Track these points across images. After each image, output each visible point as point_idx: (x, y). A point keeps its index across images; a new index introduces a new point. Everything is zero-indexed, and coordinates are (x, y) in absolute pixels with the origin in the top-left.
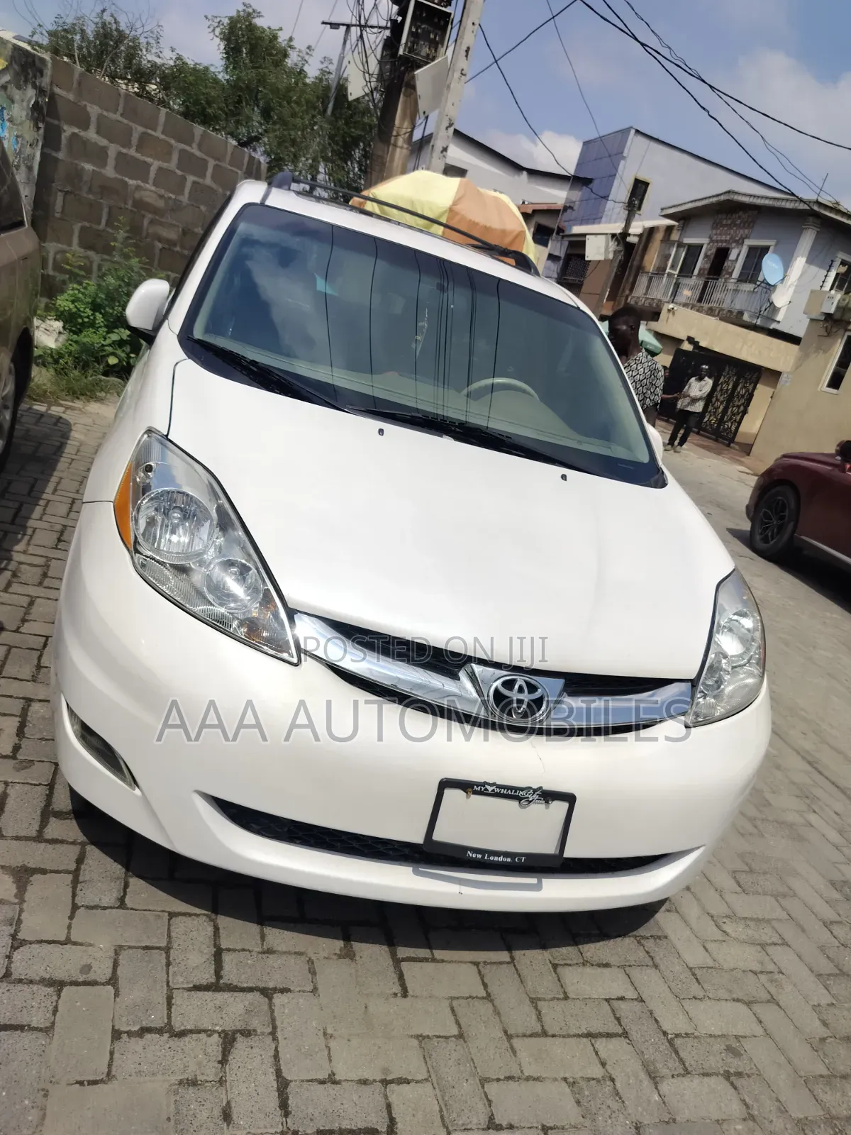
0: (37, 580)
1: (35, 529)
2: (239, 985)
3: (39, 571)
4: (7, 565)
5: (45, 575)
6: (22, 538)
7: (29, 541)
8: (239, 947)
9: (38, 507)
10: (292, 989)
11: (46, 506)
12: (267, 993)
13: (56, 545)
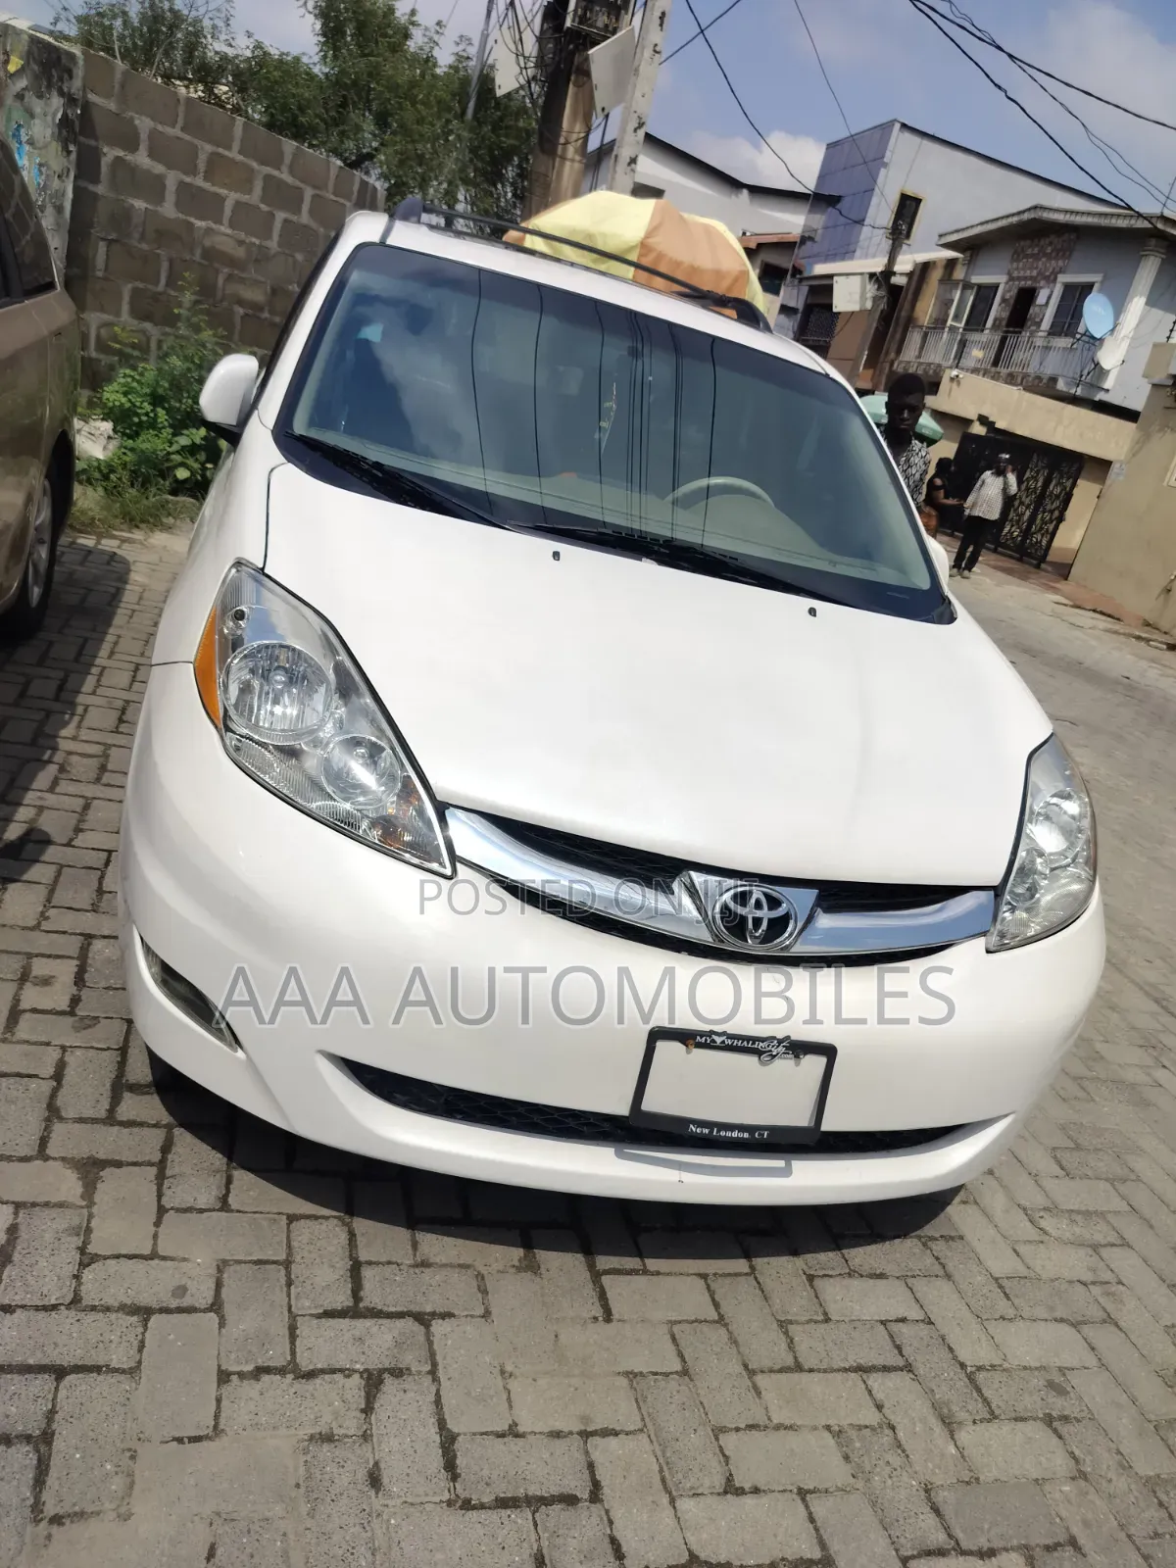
0: (93, 775)
1: (87, 707)
2: (385, 1309)
3: (94, 763)
4: (51, 756)
5: (103, 769)
6: (71, 719)
7: (80, 722)
8: (384, 1260)
9: (90, 677)
10: (456, 1313)
11: (101, 674)
12: (423, 1319)
13: (117, 727)
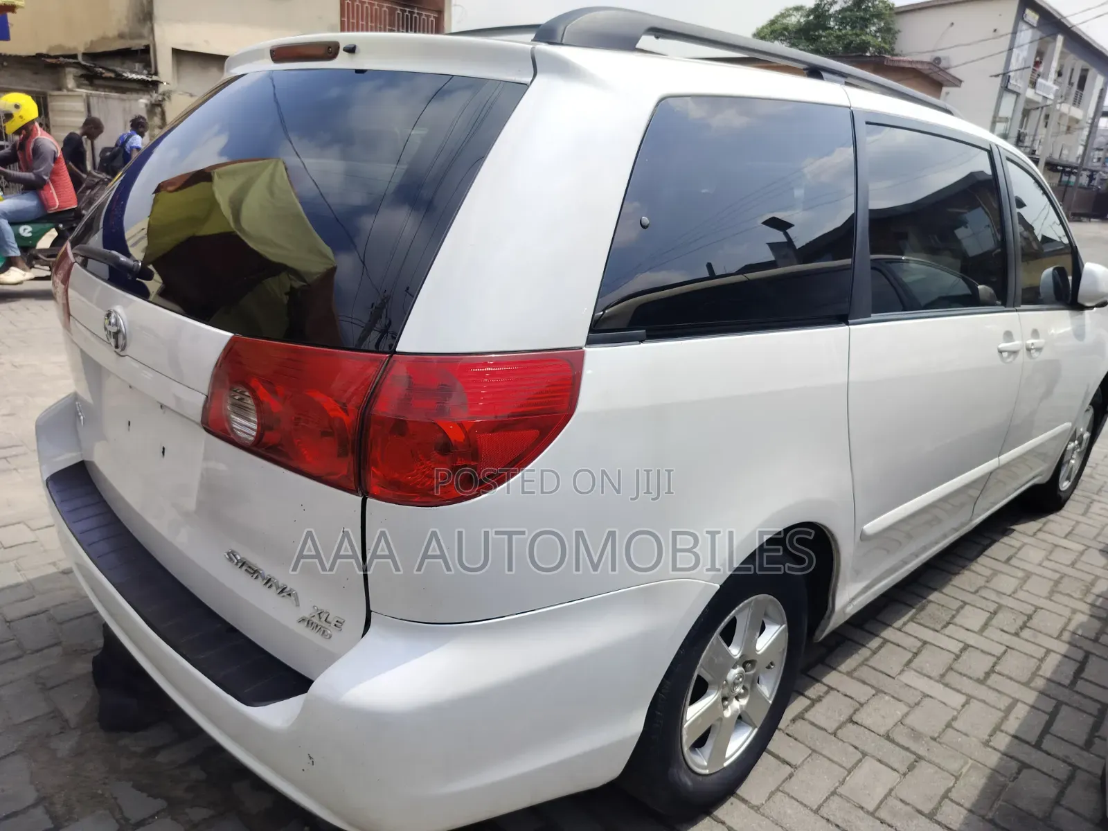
0: (1066, 580)
1: (1058, 638)
4: (1095, 600)
5: (1057, 583)
6: (1077, 629)
7: (1067, 624)
9: (1047, 675)
13: (1035, 612)
